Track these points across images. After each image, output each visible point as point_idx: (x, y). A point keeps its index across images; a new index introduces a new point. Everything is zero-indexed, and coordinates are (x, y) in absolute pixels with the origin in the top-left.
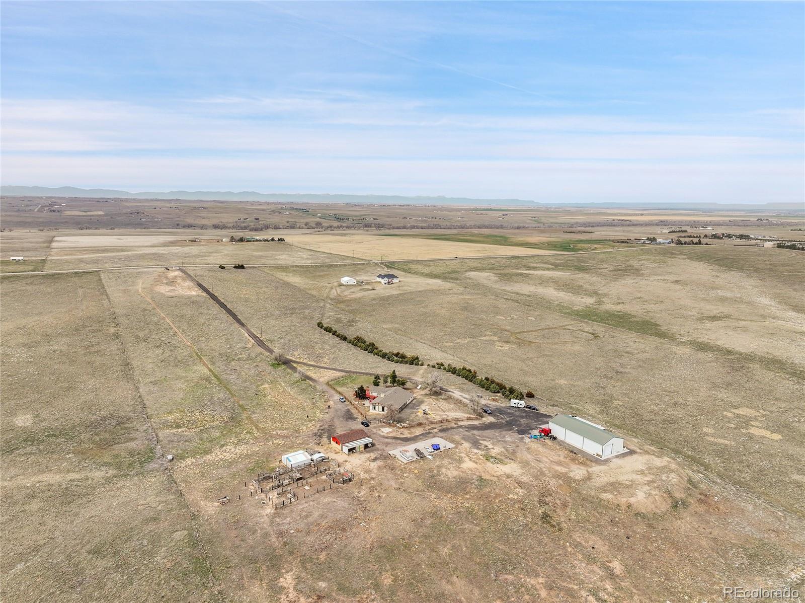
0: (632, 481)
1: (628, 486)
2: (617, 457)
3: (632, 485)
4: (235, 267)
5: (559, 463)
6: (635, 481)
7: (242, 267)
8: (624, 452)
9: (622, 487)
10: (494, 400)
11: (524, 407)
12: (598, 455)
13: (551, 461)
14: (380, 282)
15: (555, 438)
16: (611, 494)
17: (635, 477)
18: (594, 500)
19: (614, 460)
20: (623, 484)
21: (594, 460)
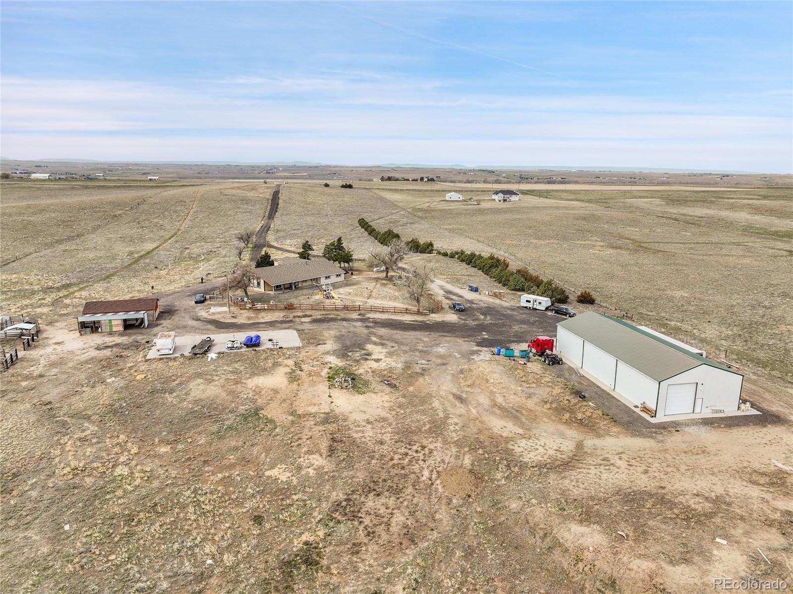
0: (717, 501)
1: (689, 517)
2: (708, 422)
3: (710, 515)
4: (343, 186)
5: (512, 414)
6: (729, 504)
7: (350, 187)
8: (739, 413)
9: (669, 514)
10: (495, 295)
11: (547, 309)
12: (646, 409)
13: (495, 405)
14: (494, 200)
15: (556, 361)
16: (604, 532)
17: (738, 488)
18: (531, 541)
19: (692, 430)
20: (672, 505)
21: (626, 419)
